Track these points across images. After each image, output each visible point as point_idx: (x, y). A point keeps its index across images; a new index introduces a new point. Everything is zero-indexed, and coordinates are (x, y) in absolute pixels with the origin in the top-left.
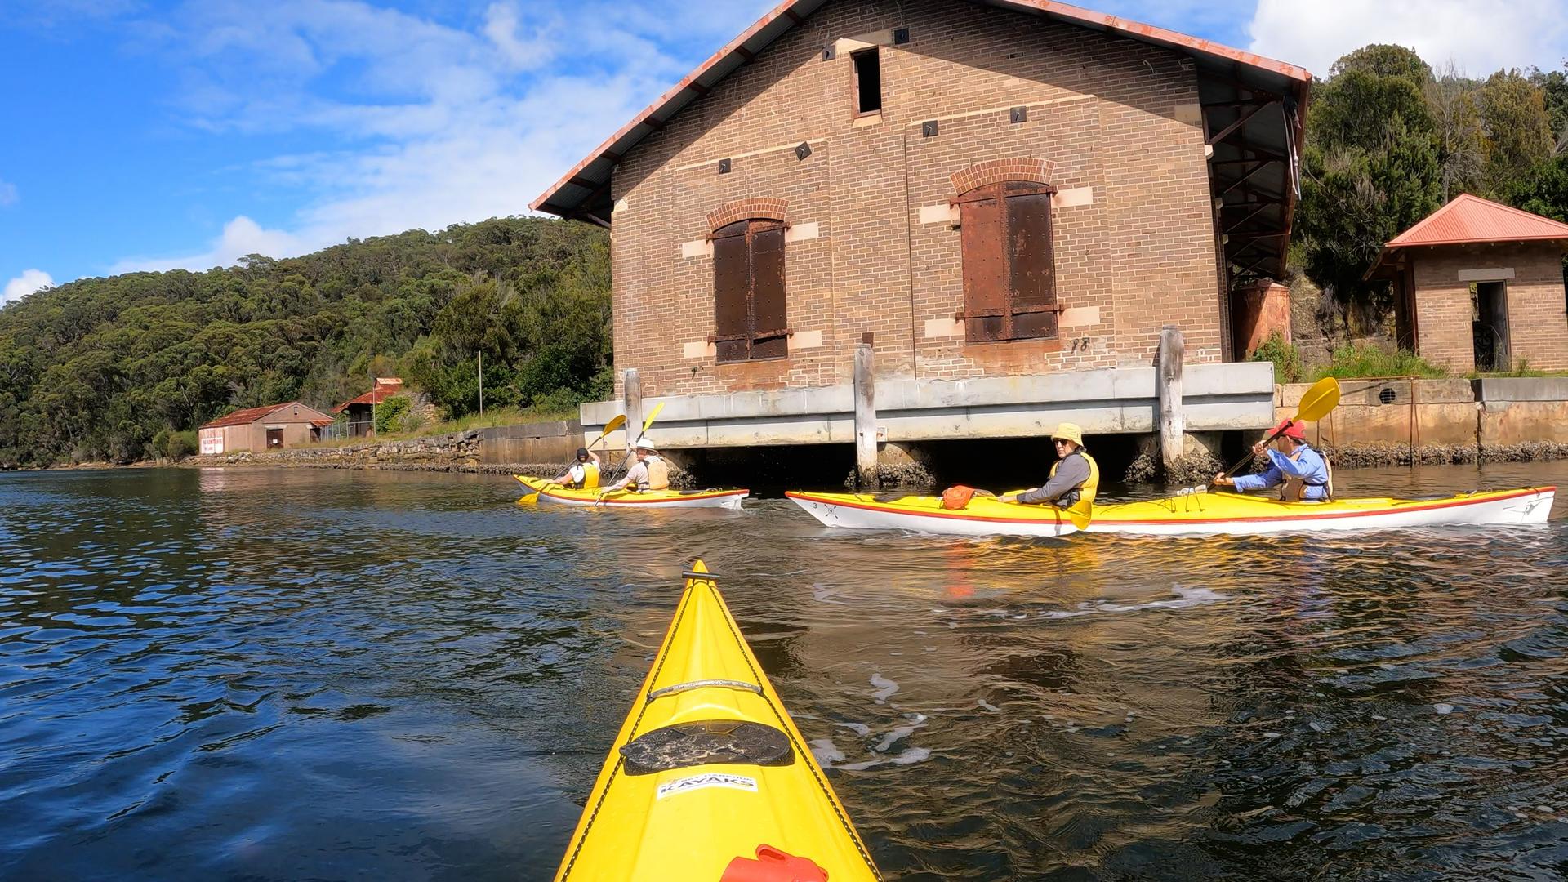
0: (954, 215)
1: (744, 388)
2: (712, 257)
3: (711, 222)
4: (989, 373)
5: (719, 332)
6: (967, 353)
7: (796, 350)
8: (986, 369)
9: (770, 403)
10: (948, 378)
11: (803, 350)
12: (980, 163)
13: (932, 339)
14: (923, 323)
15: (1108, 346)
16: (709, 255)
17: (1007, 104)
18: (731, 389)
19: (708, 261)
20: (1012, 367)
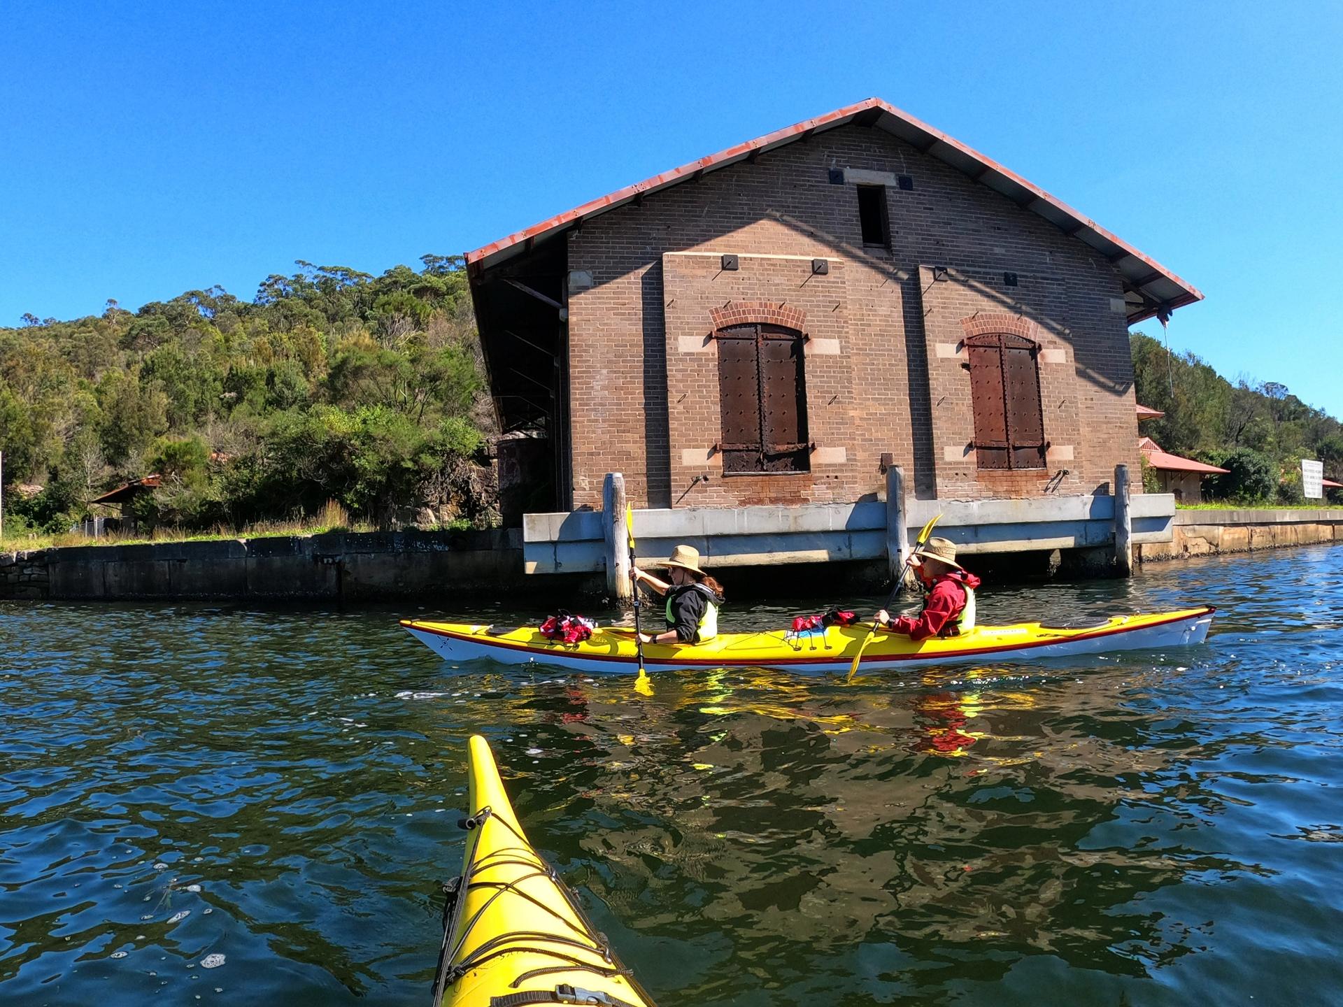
0: (964, 355)
1: (760, 502)
2: (717, 356)
3: (715, 320)
4: (996, 496)
5: (725, 439)
6: (978, 478)
7: (820, 465)
8: (995, 492)
9: (791, 519)
10: (963, 499)
11: (827, 465)
12: (983, 313)
13: (950, 463)
14: (942, 449)
15: (1080, 478)
16: (713, 354)
17: (1001, 268)
18: (743, 503)
19: (712, 360)
20: (1013, 492)
